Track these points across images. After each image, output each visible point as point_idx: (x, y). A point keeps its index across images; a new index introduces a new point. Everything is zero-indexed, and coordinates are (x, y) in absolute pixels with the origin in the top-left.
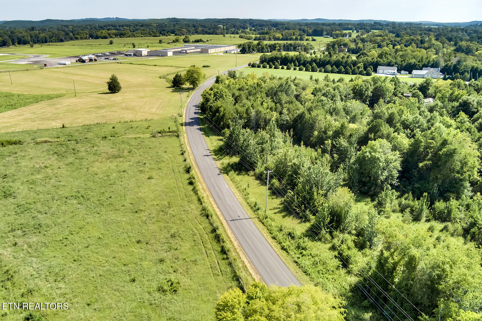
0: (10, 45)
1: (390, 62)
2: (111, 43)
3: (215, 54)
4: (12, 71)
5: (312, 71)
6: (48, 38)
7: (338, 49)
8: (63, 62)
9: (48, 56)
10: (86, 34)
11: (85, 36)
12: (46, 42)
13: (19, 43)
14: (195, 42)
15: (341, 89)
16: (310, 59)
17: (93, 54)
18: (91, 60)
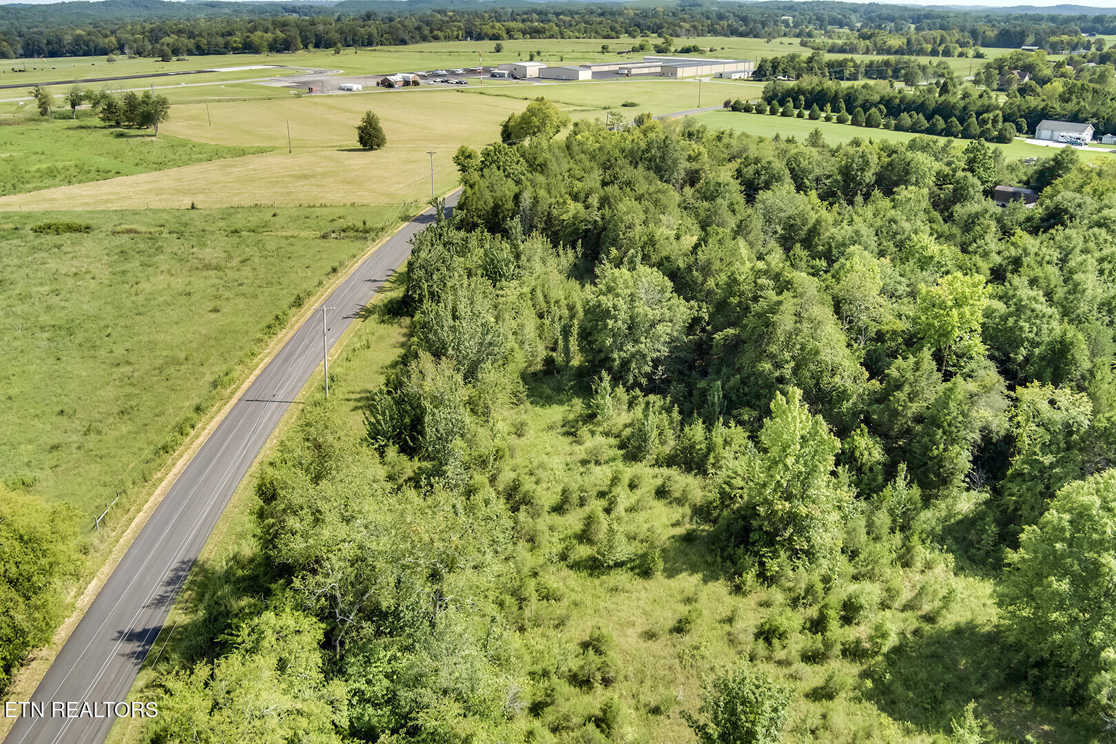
0: (297, 49)
1: (1079, 110)
2: (498, 50)
3: (691, 80)
4: (241, 100)
5: (866, 126)
6: (376, 35)
7: (998, 77)
8: (348, 85)
9: (341, 72)
10: (459, 29)
11: (455, 33)
12: (370, 44)
13: (317, 46)
14: (681, 52)
15: (804, 164)
16: (877, 98)
17: (429, 71)
18: (407, 83)
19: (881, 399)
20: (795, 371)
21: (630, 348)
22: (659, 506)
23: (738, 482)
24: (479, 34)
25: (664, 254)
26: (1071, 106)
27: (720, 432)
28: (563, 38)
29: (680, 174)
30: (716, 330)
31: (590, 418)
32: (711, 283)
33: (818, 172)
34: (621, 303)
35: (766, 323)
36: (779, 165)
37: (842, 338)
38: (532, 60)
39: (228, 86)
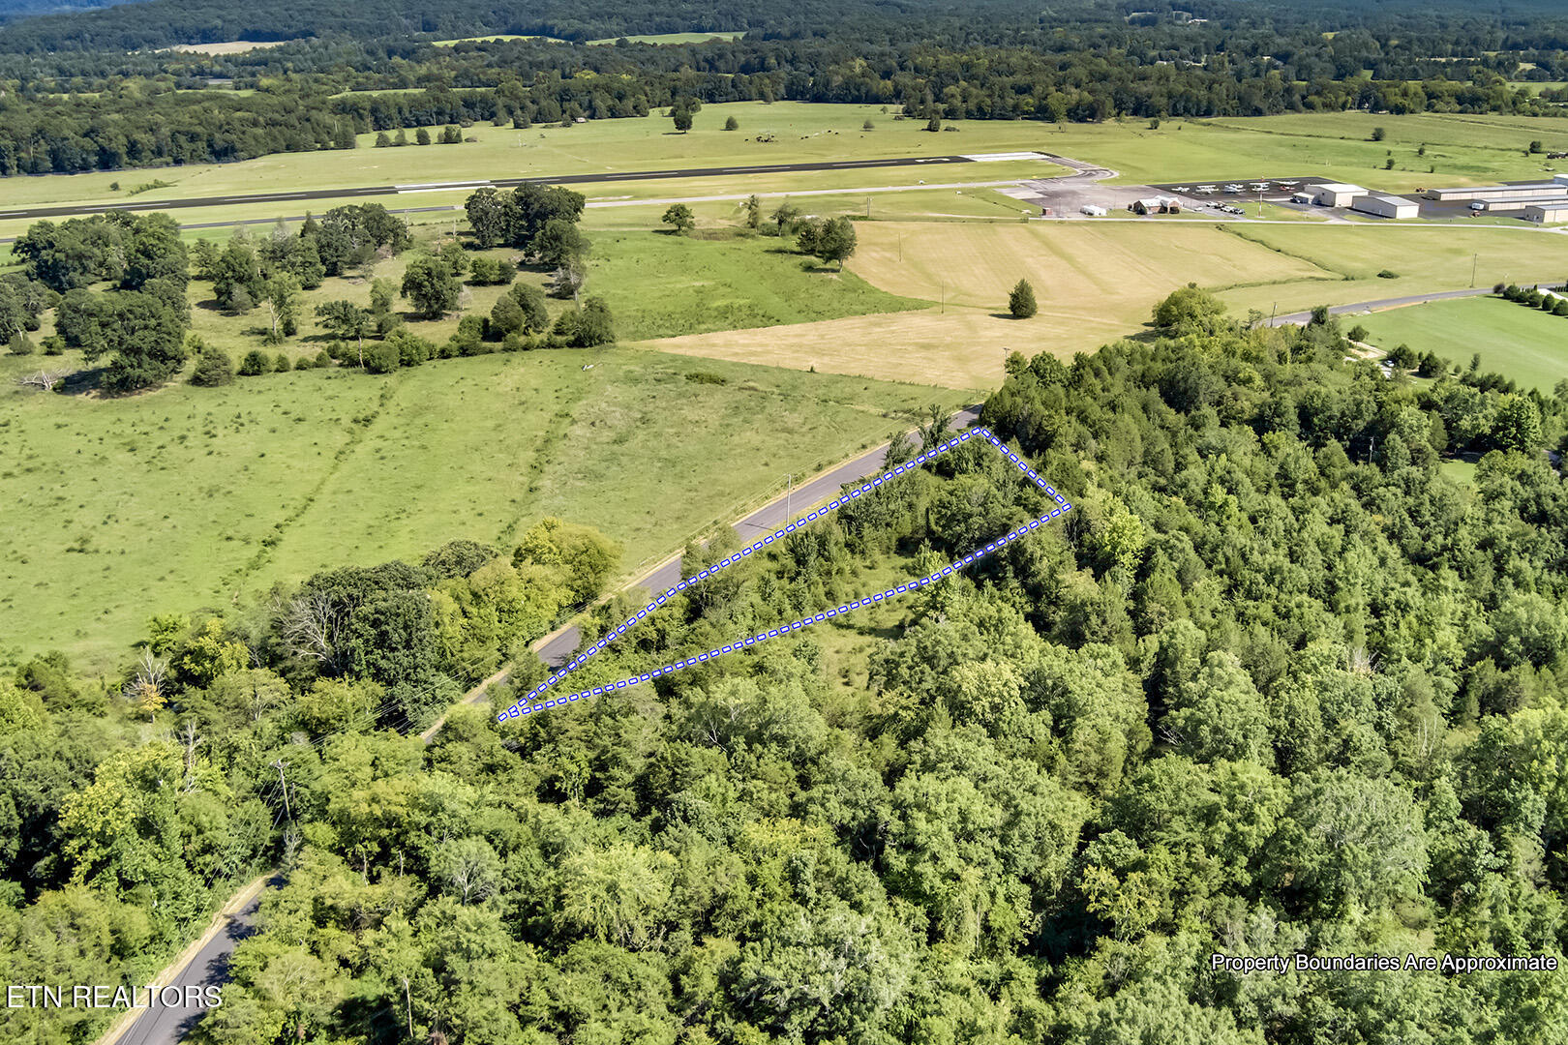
2: (1378, 136)
9: (1116, 175)
17: (1219, 185)
18: (1163, 210)
38: (1389, 168)
39: (965, 192)
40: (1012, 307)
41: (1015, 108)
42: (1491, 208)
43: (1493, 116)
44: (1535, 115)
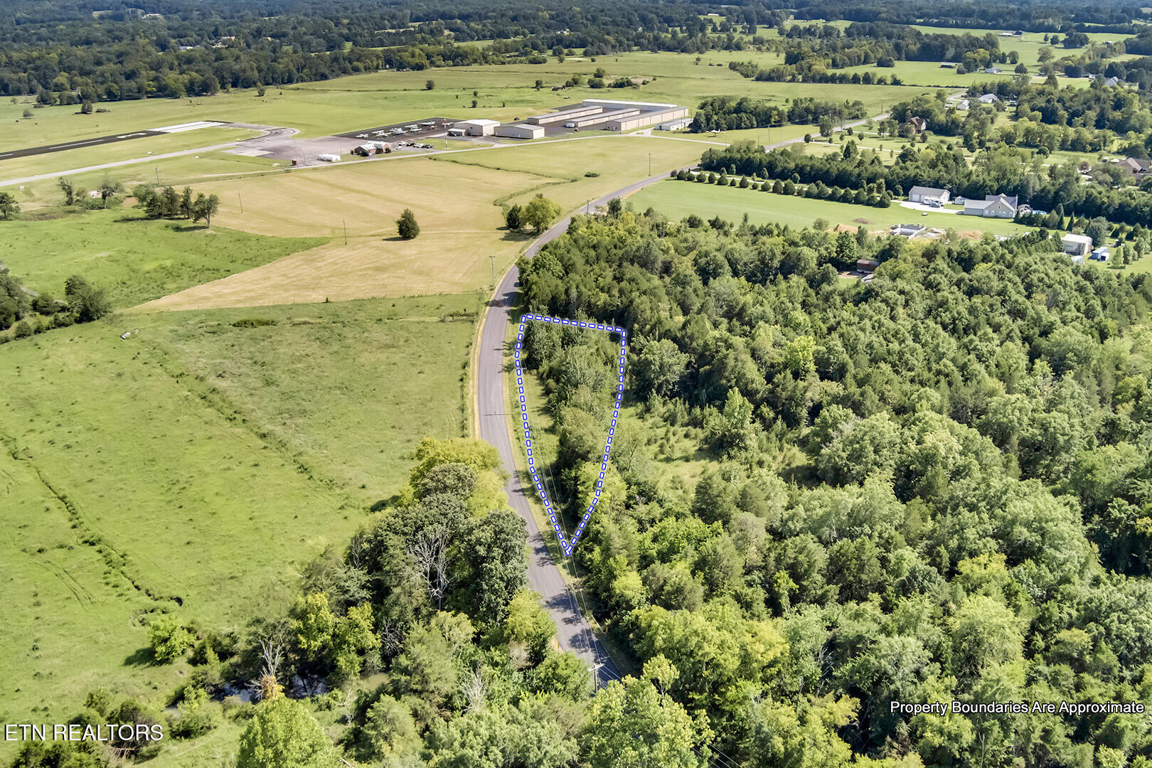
0: (216, 91)
1: (939, 178)
2: (430, 85)
3: (633, 134)
5: (784, 194)
8: (326, 155)
9: (297, 131)
10: (378, 57)
11: (375, 63)
12: (290, 81)
14: (615, 87)
15: (736, 255)
16: (792, 165)
17: (386, 129)
18: (379, 151)
19: (772, 392)
20: (737, 383)
21: (662, 378)
22: (686, 441)
23: (717, 427)
24: (401, 64)
25: (667, 328)
26: (934, 174)
27: (707, 410)
28: (487, 62)
29: (659, 265)
30: (700, 367)
31: (648, 410)
32: (694, 344)
33: (745, 259)
34: (657, 358)
35: (722, 364)
36: (720, 257)
37: (756, 367)
38: (474, 106)
39: (202, 156)
40: (401, 231)
41: (140, 90)
42: (580, 125)
43: (475, 67)
44: (503, 63)
